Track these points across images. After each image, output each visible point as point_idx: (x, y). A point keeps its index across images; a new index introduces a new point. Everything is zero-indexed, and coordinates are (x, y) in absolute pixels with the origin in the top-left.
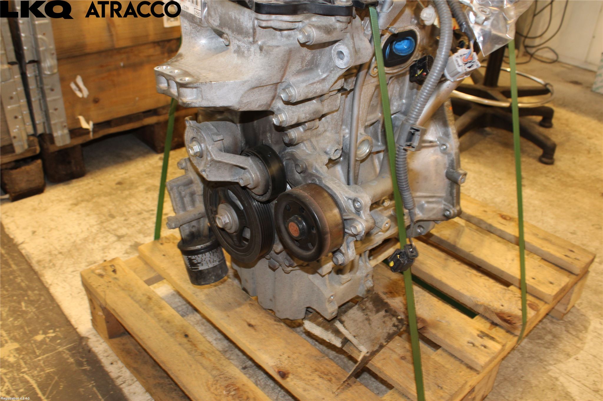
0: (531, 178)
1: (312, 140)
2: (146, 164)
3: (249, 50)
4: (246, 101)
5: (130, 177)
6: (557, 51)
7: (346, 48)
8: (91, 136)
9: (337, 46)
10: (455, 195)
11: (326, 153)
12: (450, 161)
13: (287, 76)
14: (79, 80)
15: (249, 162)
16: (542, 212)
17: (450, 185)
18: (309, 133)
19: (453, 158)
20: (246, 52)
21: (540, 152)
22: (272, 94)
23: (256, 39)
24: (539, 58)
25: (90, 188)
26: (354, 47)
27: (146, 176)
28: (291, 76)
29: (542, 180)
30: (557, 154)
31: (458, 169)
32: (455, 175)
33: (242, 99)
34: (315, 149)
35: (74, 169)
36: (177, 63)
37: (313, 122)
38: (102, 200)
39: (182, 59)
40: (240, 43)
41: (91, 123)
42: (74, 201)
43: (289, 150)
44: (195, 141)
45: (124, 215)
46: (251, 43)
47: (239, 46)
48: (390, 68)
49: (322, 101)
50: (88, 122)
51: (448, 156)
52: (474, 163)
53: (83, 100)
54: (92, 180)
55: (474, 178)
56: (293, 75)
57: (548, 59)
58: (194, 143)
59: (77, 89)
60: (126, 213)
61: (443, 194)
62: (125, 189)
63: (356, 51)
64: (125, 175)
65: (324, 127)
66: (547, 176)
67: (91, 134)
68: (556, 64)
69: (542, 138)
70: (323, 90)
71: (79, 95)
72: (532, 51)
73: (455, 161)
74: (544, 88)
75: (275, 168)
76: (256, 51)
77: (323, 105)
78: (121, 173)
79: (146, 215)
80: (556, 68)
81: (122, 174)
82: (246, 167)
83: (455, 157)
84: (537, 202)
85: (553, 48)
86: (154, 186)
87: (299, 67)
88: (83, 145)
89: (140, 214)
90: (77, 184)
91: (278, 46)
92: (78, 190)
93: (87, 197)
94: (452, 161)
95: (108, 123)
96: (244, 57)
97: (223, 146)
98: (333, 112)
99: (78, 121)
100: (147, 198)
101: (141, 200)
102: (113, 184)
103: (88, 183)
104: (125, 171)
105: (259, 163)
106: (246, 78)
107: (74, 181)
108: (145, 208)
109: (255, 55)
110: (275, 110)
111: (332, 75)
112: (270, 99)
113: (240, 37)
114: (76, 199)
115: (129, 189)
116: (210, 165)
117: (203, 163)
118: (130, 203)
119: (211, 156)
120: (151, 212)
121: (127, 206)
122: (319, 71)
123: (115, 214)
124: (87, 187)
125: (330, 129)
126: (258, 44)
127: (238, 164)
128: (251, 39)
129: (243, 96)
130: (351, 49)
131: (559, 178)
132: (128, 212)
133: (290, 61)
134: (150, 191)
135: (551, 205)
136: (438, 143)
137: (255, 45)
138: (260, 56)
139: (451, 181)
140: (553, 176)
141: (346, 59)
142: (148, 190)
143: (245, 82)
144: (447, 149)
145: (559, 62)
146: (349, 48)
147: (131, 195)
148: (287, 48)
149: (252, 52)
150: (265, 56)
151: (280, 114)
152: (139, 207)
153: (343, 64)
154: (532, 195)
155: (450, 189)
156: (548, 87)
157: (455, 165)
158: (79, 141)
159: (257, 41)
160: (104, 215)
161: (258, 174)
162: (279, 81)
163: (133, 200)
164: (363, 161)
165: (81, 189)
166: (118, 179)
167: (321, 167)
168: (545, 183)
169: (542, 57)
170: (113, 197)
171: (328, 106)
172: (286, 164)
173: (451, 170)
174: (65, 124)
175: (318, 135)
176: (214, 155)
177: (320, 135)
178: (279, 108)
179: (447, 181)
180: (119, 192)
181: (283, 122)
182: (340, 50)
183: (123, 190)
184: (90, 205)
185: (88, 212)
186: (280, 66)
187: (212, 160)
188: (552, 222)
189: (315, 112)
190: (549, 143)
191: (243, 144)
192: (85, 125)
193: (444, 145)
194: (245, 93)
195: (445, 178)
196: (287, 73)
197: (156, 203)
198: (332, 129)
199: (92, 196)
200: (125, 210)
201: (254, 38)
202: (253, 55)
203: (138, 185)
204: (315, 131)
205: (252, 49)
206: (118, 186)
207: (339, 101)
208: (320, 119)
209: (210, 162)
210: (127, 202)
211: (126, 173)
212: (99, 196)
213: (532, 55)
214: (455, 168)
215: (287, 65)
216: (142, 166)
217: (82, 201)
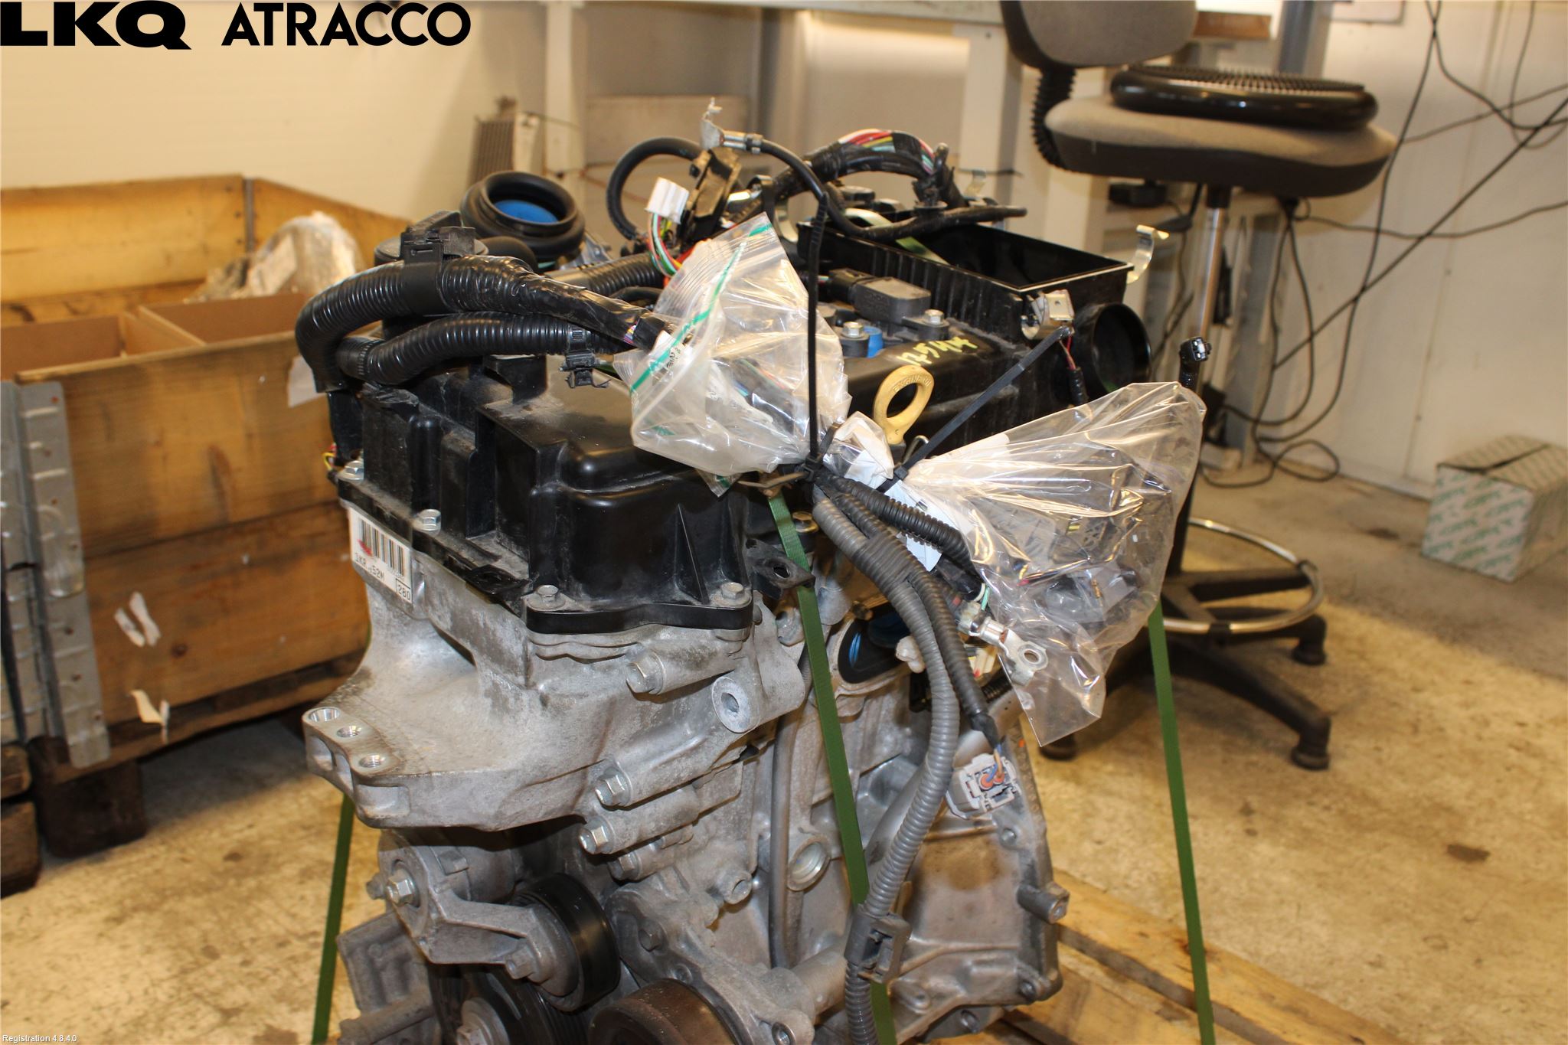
0: (1273, 809)
1: (679, 866)
2: (304, 800)
3: (517, 698)
4: (513, 812)
5: (262, 838)
6: (1335, 450)
7: (740, 690)
8: (164, 737)
9: (723, 681)
10: (1043, 947)
11: (713, 891)
12: (1025, 867)
13: (608, 749)
14: (138, 604)
15: (528, 920)
16: (1299, 906)
17: (1028, 923)
18: (671, 852)
19: (1033, 861)
20: (512, 700)
21: (1292, 739)
22: (577, 787)
23: (532, 679)
24: (1292, 468)
25: (157, 872)
26: (761, 687)
27: (302, 833)
28: (618, 747)
29: (1299, 814)
30: (1337, 739)
31: (1048, 886)
32: (1040, 899)
33: (503, 809)
34: (685, 885)
35: (118, 820)
36: (356, 700)
37: (679, 832)
38: (188, 905)
39: (369, 686)
40: (498, 679)
41: (165, 707)
42: (115, 911)
43: (625, 889)
44: (402, 867)
45: (241, 948)
46: (519, 686)
47: (495, 685)
48: (863, 684)
49: (696, 788)
50: (157, 707)
51: (1020, 856)
52: (1130, 774)
53: (146, 653)
54: (162, 848)
55: (1130, 817)
56: (622, 746)
57: (1314, 468)
58: (400, 873)
59: (131, 625)
60: (247, 944)
61: (1015, 943)
62: (247, 874)
63: (765, 696)
64: (248, 833)
65: (708, 831)
66: (1311, 804)
67: (164, 732)
68: (1335, 483)
69: (1294, 704)
70: (695, 771)
71: (137, 639)
72: (1277, 449)
73: (1037, 867)
74: (1294, 573)
75: (590, 932)
76: (532, 704)
77: (699, 796)
78: (237, 827)
79: (298, 947)
80: (1335, 494)
81: (241, 831)
82: (523, 933)
83: (1036, 859)
84: (1285, 879)
85: (1326, 442)
86: (322, 862)
87: (637, 726)
88: (142, 760)
89: (283, 944)
90: (124, 860)
91: (581, 696)
92: (124, 878)
93: (147, 898)
94: (1032, 867)
95: (209, 703)
96: (508, 711)
97: (467, 882)
98: (726, 803)
99: (132, 703)
100: (302, 898)
101: (287, 904)
102: (217, 858)
103: (154, 857)
104: (248, 821)
105: (552, 925)
106: (510, 763)
107: (117, 850)
108: (298, 928)
109: (531, 712)
110: (584, 813)
111: (715, 740)
112: (572, 796)
113: (496, 667)
114: (121, 902)
115: (259, 872)
116: (437, 931)
117: (421, 920)
118: (259, 913)
119: (439, 912)
120: (312, 940)
121: (249, 923)
122: (686, 725)
123: (218, 946)
124: (149, 870)
125: (722, 832)
126: (537, 690)
127: (503, 929)
128: (521, 680)
129: (504, 802)
130: (754, 693)
131: (1341, 806)
132: (253, 940)
133: (613, 723)
134: (310, 878)
135: (1319, 886)
136: (995, 824)
137: (532, 692)
138: (542, 715)
139: (1030, 914)
140: (1326, 802)
141: (742, 715)
142: (306, 875)
143: (510, 773)
144: (1018, 840)
145: (1343, 477)
146: (747, 692)
147: (262, 891)
148: (603, 697)
149: (525, 703)
150: (554, 717)
151: (595, 828)
152: (280, 925)
153: (737, 721)
154: (1272, 861)
155: (1029, 931)
156: (1305, 569)
157: (1039, 874)
158: (133, 750)
159: (534, 684)
160: (191, 950)
161: (551, 949)
162: (590, 762)
163: (266, 905)
164: (806, 890)
165: (133, 875)
166: (230, 844)
167: (699, 937)
168: (1308, 824)
169: (1300, 464)
170: (215, 895)
171: (712, 794)
172: (619, 921)
173: (1029, 888)
174: (99, 712)
175: (691, 854)
176: (446, 909)
177: (699, 850)
178: (593, 810)
179: (1021, 911)
180: (232, 882)
181: (620, 795)
182: (729, 692)
183: (241, 876)
184: (156, 920)
185: (148, 943)
186: (589, 736)
187: (441, 922)
188: (1323, 934)
189: (679, 813)
190: (1313, 718)
191: (517, 869)
192: (149, 714)
193: (1010, 830)
194: (510, 795)
195: (1017, 906)
196: (608, 744)
197: (324, 912)
198: (728, 833)
199: (163, 895)
200: (247, 933)
201: (527, 679)
202: (526, 710)
203: (280, 859)
204: (685, 847)
205: (525, 696)
206: (231, 864)
207: (738, 780)
208: (695, 823)
209: (437, 924)
210: (251, 911)
211: (251, 826)
212: (179, 894)
213: (1274, 462)
214: (1039, 883)
215: (607, 731)
216: (294, 806)
217: (135, 909)
